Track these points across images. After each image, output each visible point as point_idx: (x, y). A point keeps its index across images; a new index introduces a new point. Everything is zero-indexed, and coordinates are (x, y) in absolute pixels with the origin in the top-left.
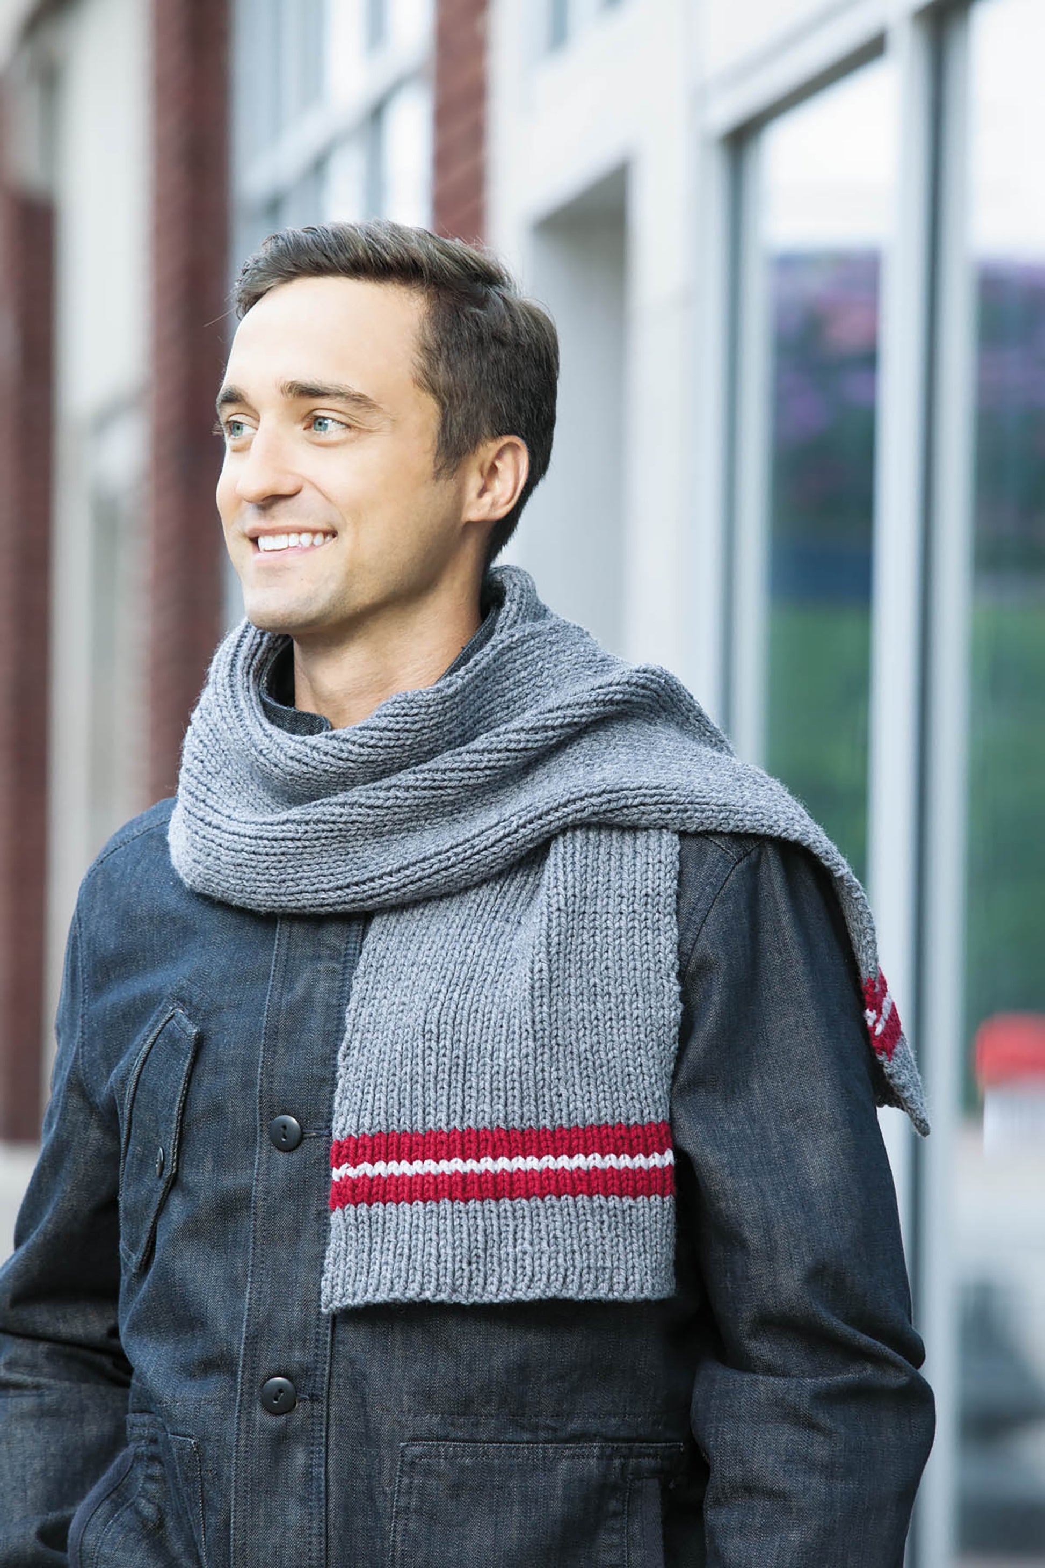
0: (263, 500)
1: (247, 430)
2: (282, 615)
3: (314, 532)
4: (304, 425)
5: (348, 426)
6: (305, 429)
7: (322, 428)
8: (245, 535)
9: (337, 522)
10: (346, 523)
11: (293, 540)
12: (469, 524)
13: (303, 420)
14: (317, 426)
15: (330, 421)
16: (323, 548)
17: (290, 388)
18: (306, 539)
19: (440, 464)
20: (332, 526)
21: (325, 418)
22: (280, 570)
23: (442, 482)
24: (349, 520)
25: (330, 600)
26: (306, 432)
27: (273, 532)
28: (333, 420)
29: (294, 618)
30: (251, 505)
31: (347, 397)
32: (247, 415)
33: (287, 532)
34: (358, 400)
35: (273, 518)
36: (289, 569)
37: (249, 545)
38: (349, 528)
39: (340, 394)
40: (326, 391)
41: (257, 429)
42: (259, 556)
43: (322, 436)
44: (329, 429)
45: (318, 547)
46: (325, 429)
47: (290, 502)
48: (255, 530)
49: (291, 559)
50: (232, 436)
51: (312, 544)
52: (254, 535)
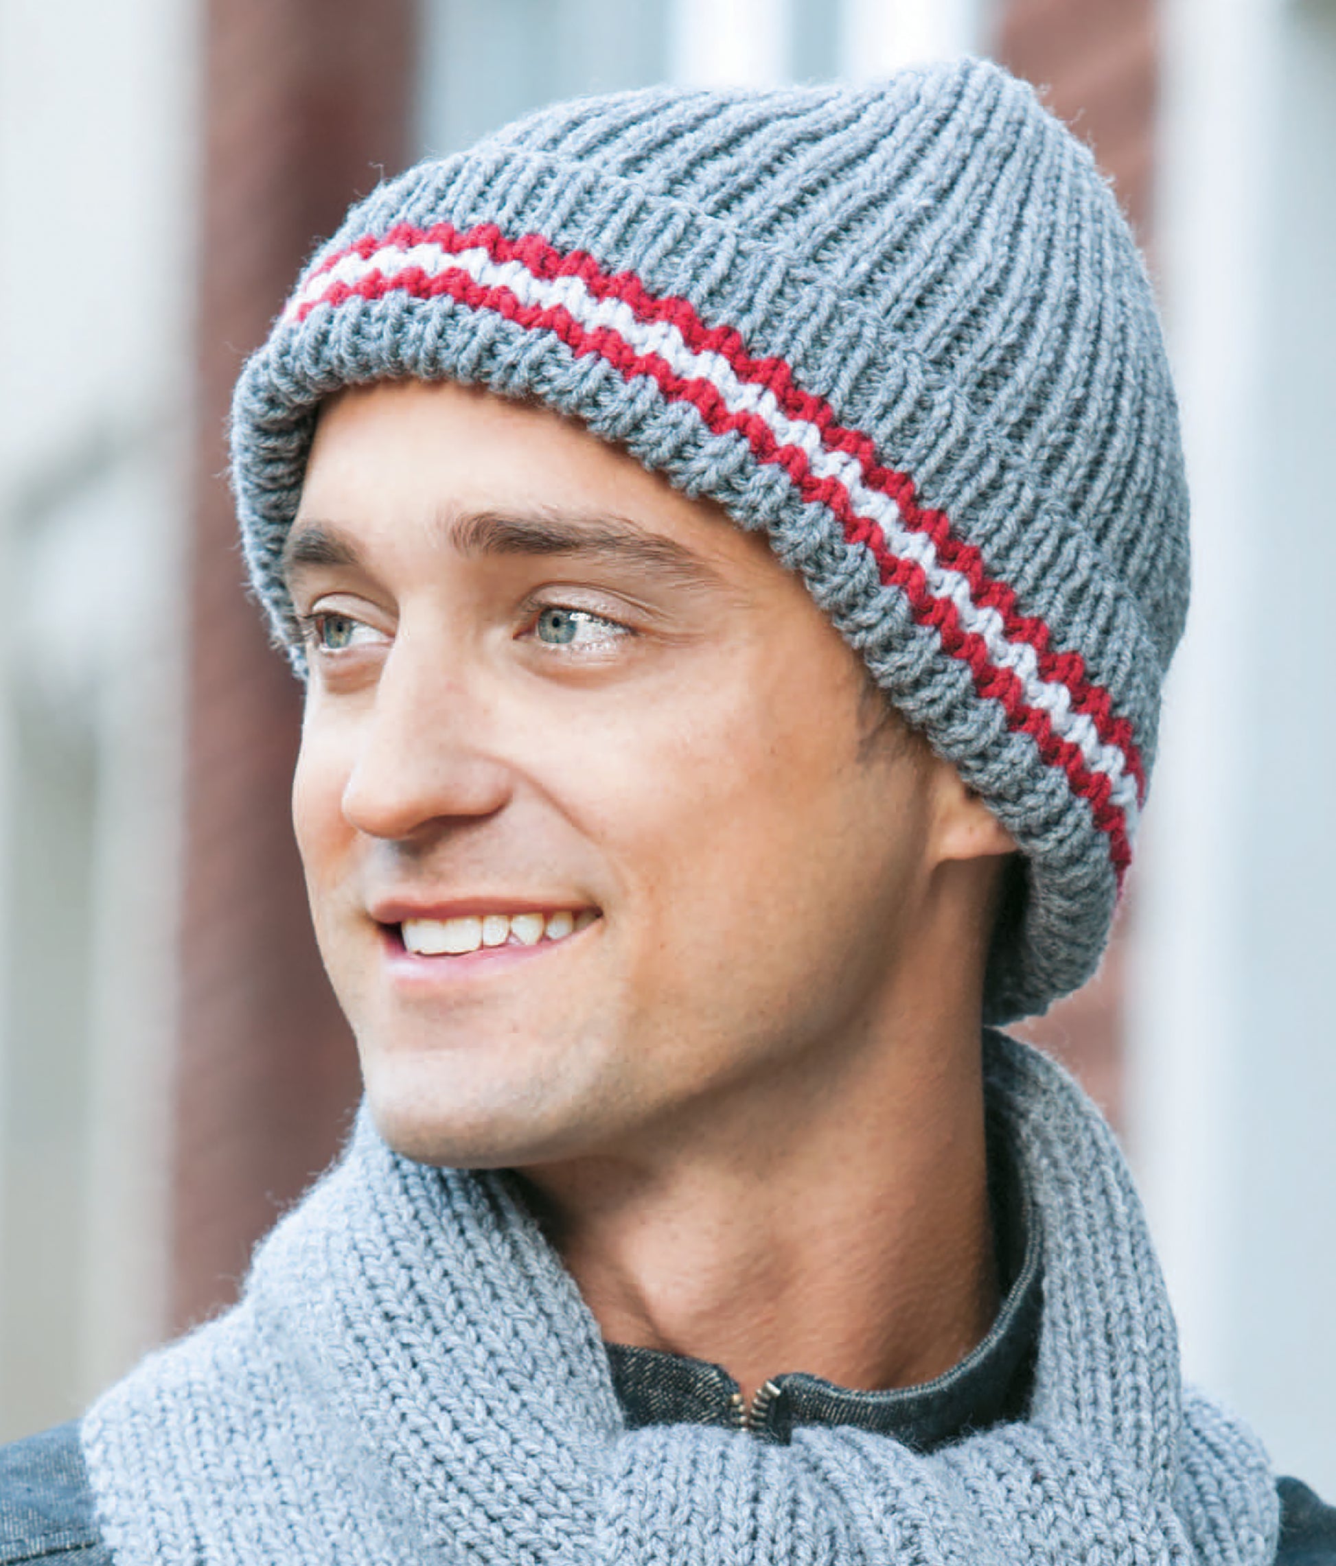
0: (410, 831)
1: (363, 637)
2: (471, 1127)
3: (547, 913)
4: (516, 625)
5: (633, 630)
6: (516, 637)
7: (562, 632)
8: (366, 918)
9: (601, 882)
10: (626, 893)
11: (494, 930)
12: (946, 867)
13: (510, 613)
14: (550, 630)
15: (580, 618)
16: (566, 946)
17: (477, 534)
18: (527, 929)
19: (871, 727)
20: (590, 898)
21: (569, 610)
22: (459, 1004)
23: (880, 767)
24: (632, 879)
25: (592, 1089)
26: (519, 647)
27: (443, 913)
28: (594, 616)
29: (501, 1137)
30: (380, 844)
31: (628, 550)
32: (363, 598)
33: (478, 910)
34: (656, 556)
35: (440, 877)
36: (480, 1002)
37: (378, 948)
38: (636, 900)
39: (611, 543)
40: (572, 536)
41: (392, 635)
42: (405, 968)
43: (563, 654)
44: (579, 637)
45: (558, 941)
46: (570, 637)
47: (479, 835)
48: (392, 907)
49: (490, 972)
50: (324, 648)
51: (544, 938)
52: (390, 920)
